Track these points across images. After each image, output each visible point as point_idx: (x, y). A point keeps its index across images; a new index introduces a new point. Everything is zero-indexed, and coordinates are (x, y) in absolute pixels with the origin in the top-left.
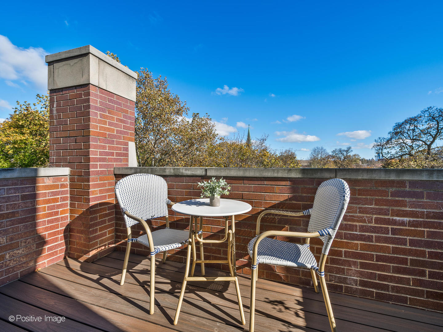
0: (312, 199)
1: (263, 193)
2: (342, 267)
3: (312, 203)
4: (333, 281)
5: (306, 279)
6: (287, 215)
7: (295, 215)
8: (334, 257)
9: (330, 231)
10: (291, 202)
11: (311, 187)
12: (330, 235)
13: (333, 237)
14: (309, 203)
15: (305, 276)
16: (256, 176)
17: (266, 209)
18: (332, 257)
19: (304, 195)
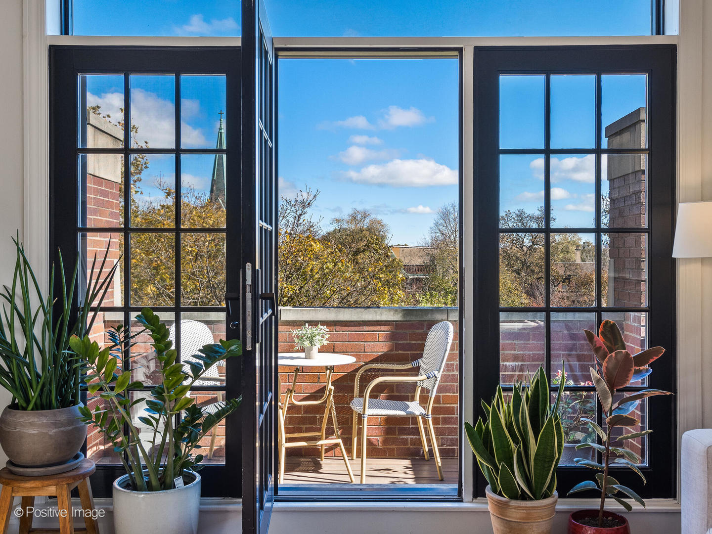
0: (422, 347)
1: (362, 342)
2: (455, 426)
3: (422, 352)
4: (445, 444)
5: (415, 448)
6: (392, 368)
7: (403, 368)
8: (446, 416)
9: (436, 372)
10: (397, 352)
11: (420, 331)
12: (436, 377)
13: (439, 379)
14: (419, 352)
15: (414, 445)
16: (352, 320)
17: (366, 364)
18: (444, 416)
19: (414, 342)
